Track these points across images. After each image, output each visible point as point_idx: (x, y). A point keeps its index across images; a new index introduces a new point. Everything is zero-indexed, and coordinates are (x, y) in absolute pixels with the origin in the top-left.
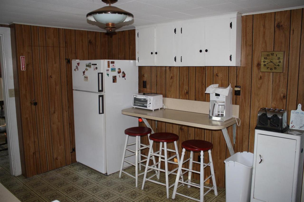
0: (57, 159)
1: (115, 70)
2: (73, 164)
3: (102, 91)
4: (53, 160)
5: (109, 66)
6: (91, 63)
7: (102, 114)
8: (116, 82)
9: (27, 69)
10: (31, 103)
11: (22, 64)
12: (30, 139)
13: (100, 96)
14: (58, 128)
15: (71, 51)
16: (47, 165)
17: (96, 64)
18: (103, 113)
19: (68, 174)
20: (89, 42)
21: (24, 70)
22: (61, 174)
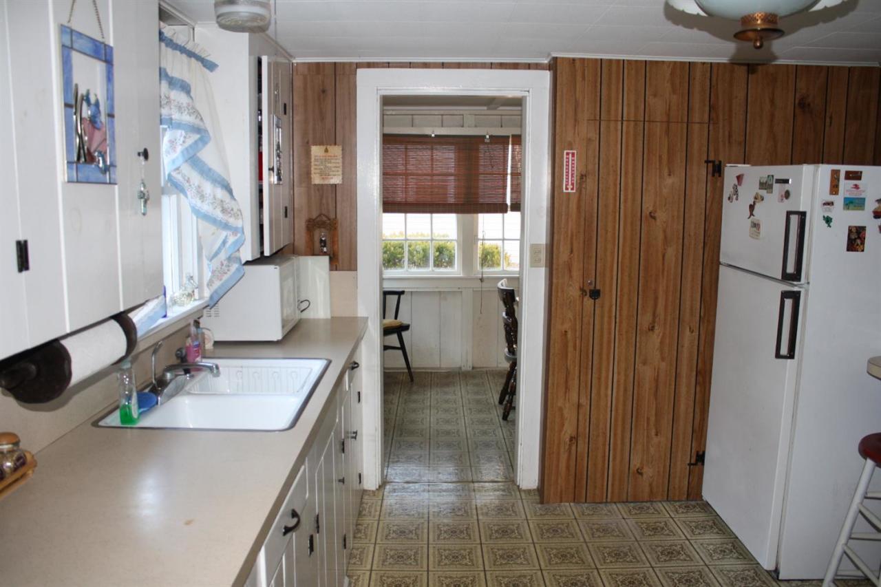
0: (639, 472)
1: (864, 204)
2: (690, 502)
3: (796, 276)
4: (629, 473)
5: (834, 188)
6: (773, 176)
7: (789, 360)
8: (863, 251)
9: (580, 190)
10: (583, 290)
11: (568, 172)
12: (567, 395)
13: (785, 295)
14: (657, 380)
15: (730, 136)
16: (605, 484)
17: (786, 181)
18: (791, 355)
19: (655, 530)
20: (800, 104)
21: (570, 191)
22: (637, 523)
